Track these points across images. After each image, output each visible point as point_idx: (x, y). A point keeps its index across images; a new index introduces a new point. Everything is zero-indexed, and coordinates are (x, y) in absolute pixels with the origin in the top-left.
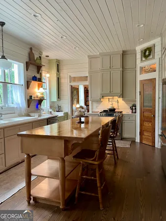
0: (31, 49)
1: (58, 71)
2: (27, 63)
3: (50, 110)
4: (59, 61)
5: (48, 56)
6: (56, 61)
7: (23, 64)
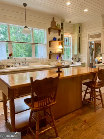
0: (54, 18)
1: (80, 32)
2: (49, 29)
3: (72, 61)
4: (81, 24)
5: (71, 22)
6: (77, 25)
7: (46, 30)
